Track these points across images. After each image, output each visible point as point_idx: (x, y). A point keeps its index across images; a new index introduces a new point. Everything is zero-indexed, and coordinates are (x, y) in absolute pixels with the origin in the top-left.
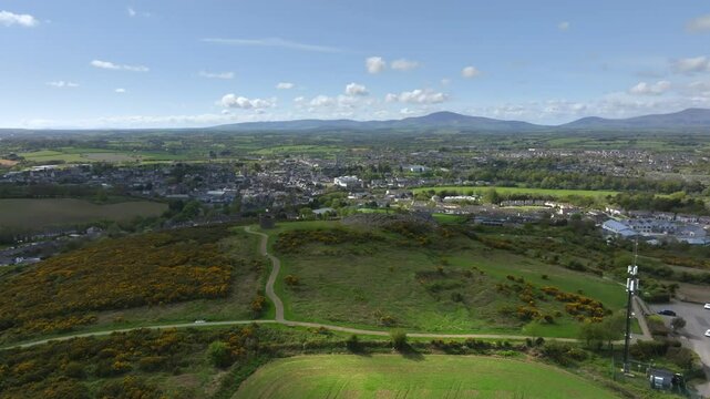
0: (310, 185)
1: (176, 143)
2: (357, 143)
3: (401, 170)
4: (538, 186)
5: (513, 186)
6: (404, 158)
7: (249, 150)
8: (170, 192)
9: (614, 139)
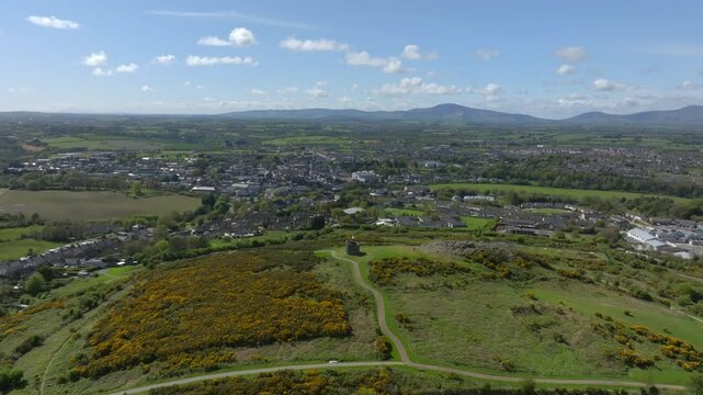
0: (329, 179)
1: (191, 131)
3: (416, 165)
4: (551, 185)
6: (416, 153)
8: (195, 184)
9: (619, 136)
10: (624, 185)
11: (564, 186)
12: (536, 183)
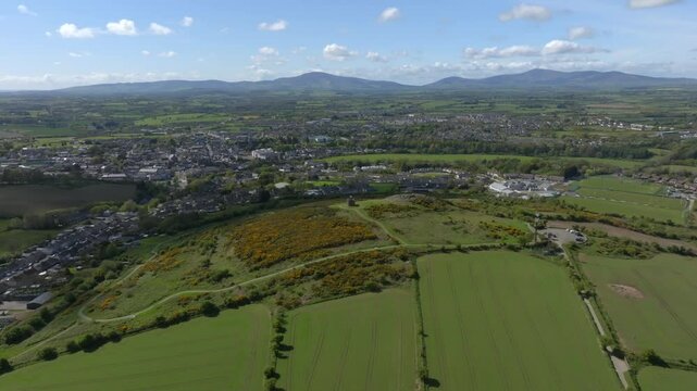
0: (232, 158)
3: (308, 141)
4: (426, 152)
5: (406, 152)
6: (304, 130)
10: (484, 149)
11: (436, 152)
12: (415, 151)
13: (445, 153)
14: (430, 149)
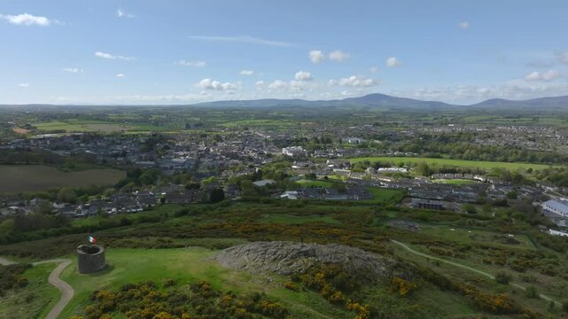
0: (261, 154)
2: (304, 118)
3: (341, 142)
4: (460, 158)
5: (438, 157)
6: (343, 132)
7: (218, 123)
8: (140, 159)
9: (519, 117)
11: (472, 158)
13: (482, 160)
14: (464, 155)
